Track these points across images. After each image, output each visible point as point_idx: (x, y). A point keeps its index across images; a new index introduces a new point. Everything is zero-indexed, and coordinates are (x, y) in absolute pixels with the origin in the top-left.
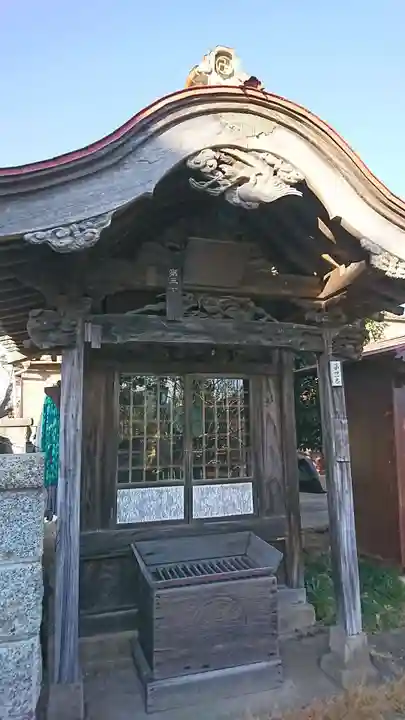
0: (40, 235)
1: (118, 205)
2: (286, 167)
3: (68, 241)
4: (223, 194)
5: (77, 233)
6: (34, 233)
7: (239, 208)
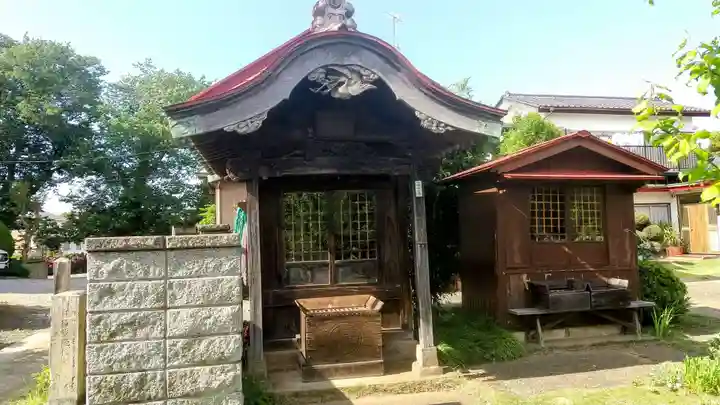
0: (232, 127)
1: (271, 107)
2: (367, 73)
3: (244, 129)
4: (330, 93)
5: (250, 125)
6: (229, 126)
7: (339, 99)
